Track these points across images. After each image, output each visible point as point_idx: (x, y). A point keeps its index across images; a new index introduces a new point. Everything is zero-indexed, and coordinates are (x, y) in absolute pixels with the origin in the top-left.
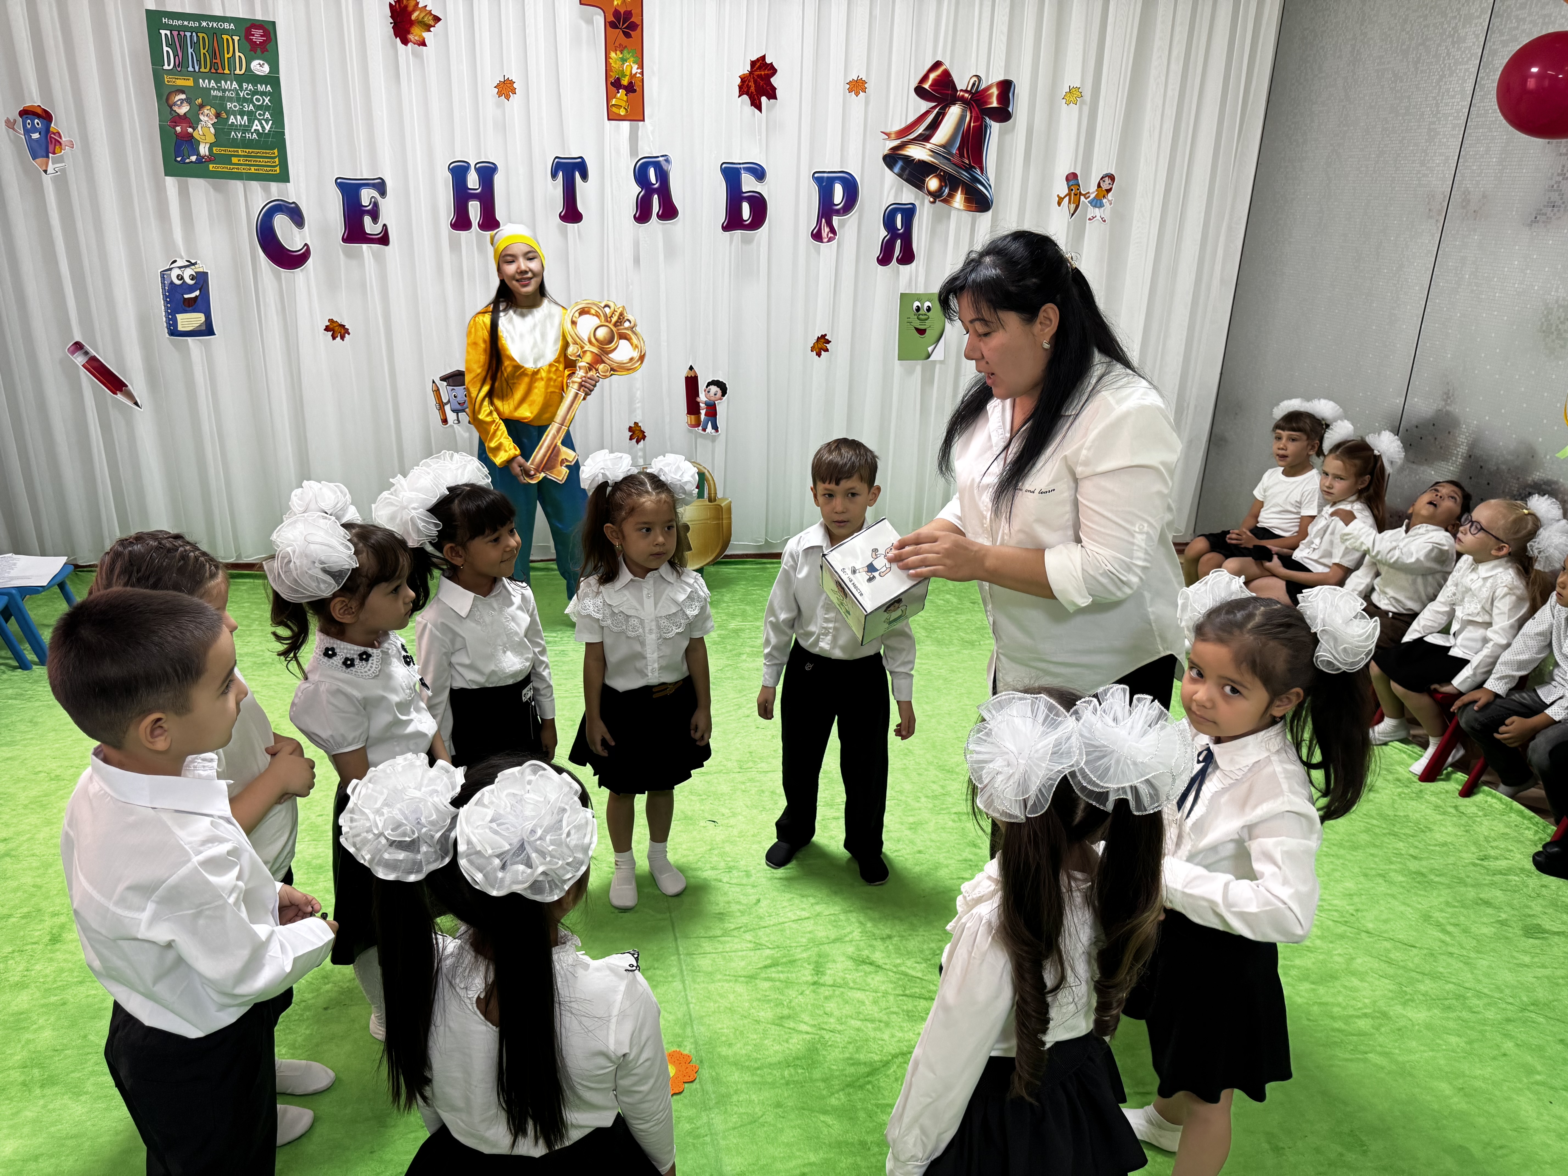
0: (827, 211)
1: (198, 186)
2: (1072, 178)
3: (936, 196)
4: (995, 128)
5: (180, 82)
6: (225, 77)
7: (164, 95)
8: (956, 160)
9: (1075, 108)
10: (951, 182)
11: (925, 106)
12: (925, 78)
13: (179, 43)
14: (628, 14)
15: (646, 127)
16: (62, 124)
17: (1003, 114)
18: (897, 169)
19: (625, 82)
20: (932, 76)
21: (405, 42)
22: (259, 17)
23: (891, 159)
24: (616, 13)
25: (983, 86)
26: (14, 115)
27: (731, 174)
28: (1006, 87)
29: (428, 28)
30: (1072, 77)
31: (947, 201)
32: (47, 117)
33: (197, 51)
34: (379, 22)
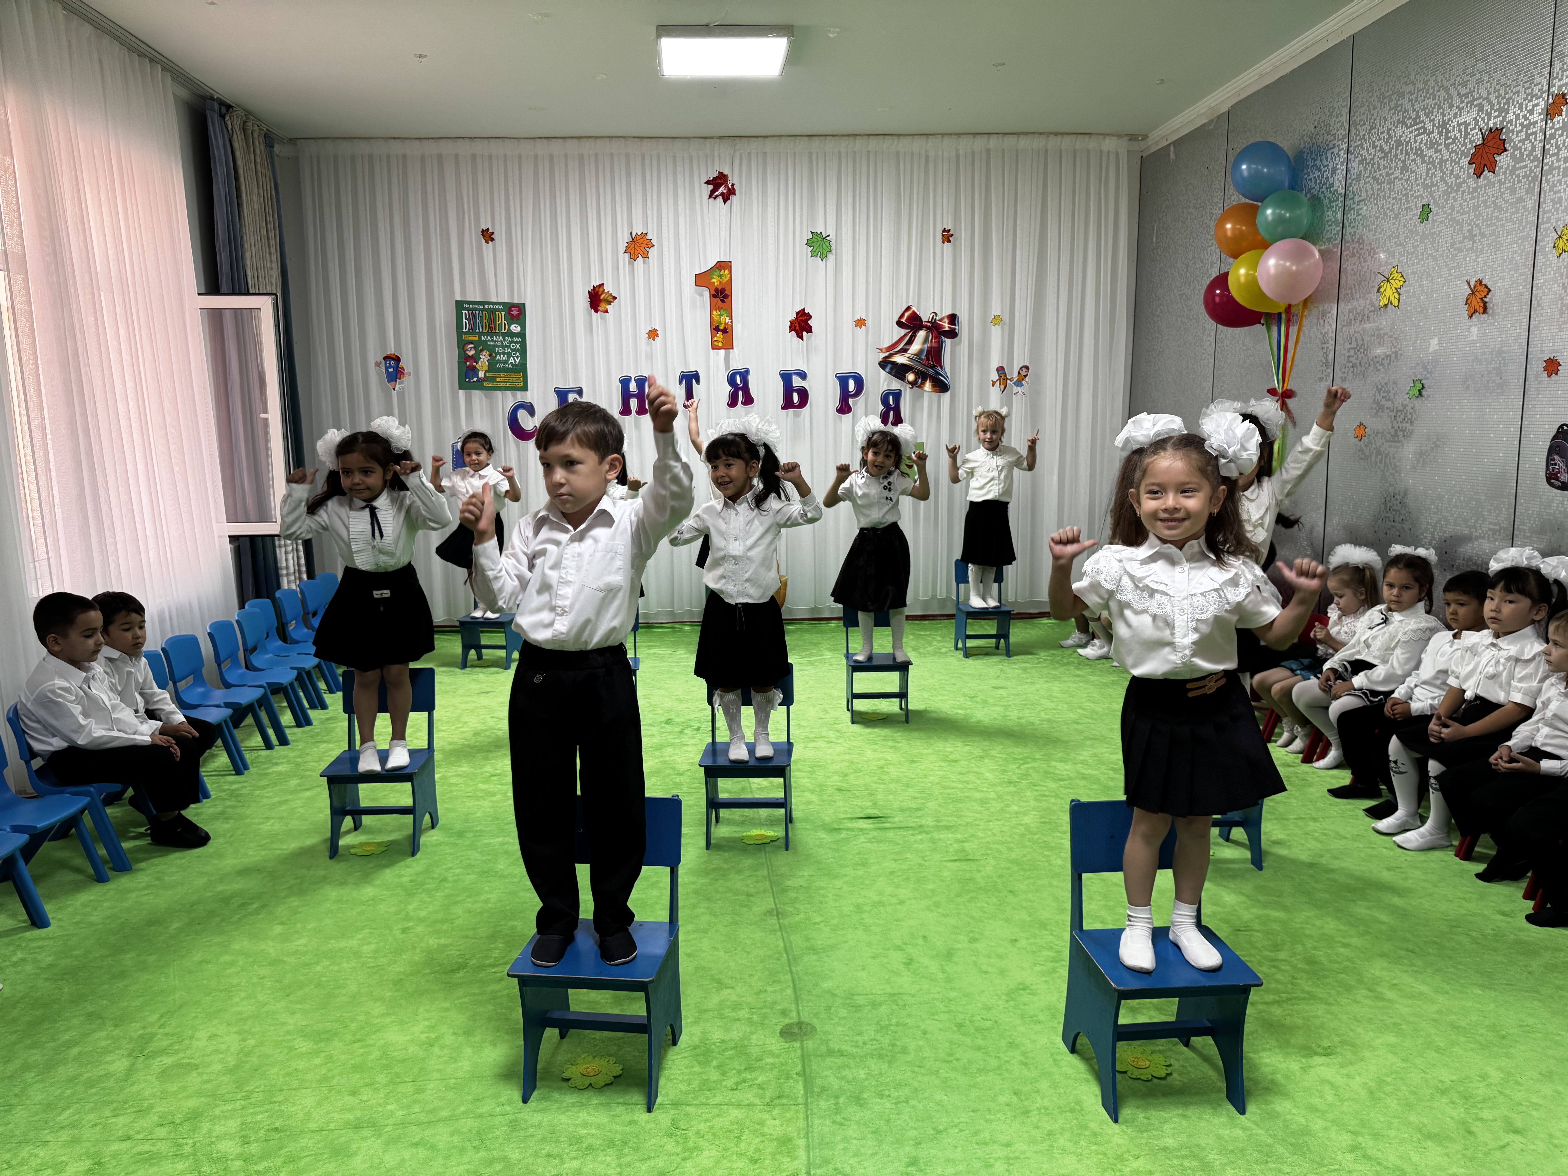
0: (845, 396)
1: (477, 394)
3: (913, 384)
4: (948, 342)
5: (471, 338)
6: (497, 335)
7: (462, 345)
8: (925, 362)
9: (999, 327)
10: (922, 376)
12: (902, 316)
13: (472, 318)
14: (723, 290)
15: (735, 353)
16: (406, 363)
17: (952, 334)
18: (888, 369)
19: (722, 327)
20: (907, 314)
21: (596, 311)
22: (516, 301)
23: (883, 364)
24: (717, 290)
25: (939, 318)
26: (380, 358)
27: (786, 377)
28: (953, 318)
29: (609, 303)
30: (996, 309)
31: (921, 386)
32: (397, 359)
33: (482, 321)
34: (582, 301)
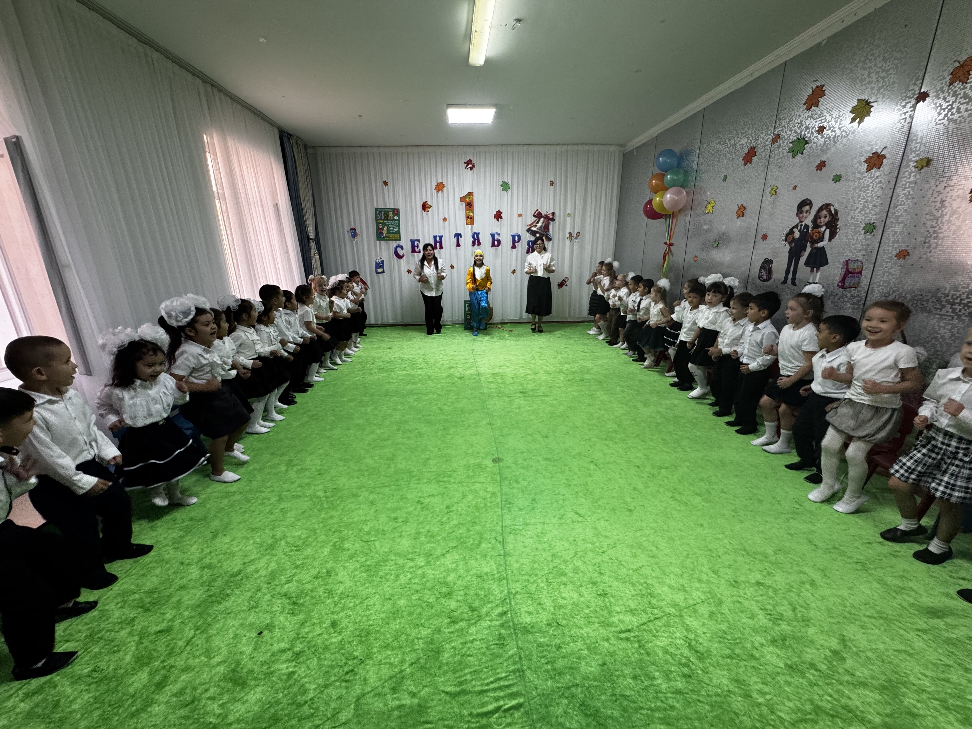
0: (514, 242)
1: (383, 242)
2: (570, 233)
4: (551, 223)
5: (381, 222)
6: (390, 220)
7: (377, 224)
8: (543, 230)
9: (570, 217)
11: (535, 219)
13: (381, 214)
14: (470, 203)
15: (474, 226)
16: (358, 231)
17: (553, 220)
19: (470, 217)
21: (425, 211)
22: (396, 208)
23: (528, 231)
24: (468, 203)
25: (548, 214)
26: (349, 229)
27: (493, 235)
28: (553, 214)
29: (429, 208)
30: (569, 211)
32: (355, 230)
33: (384, 215)
34: (420, 207)
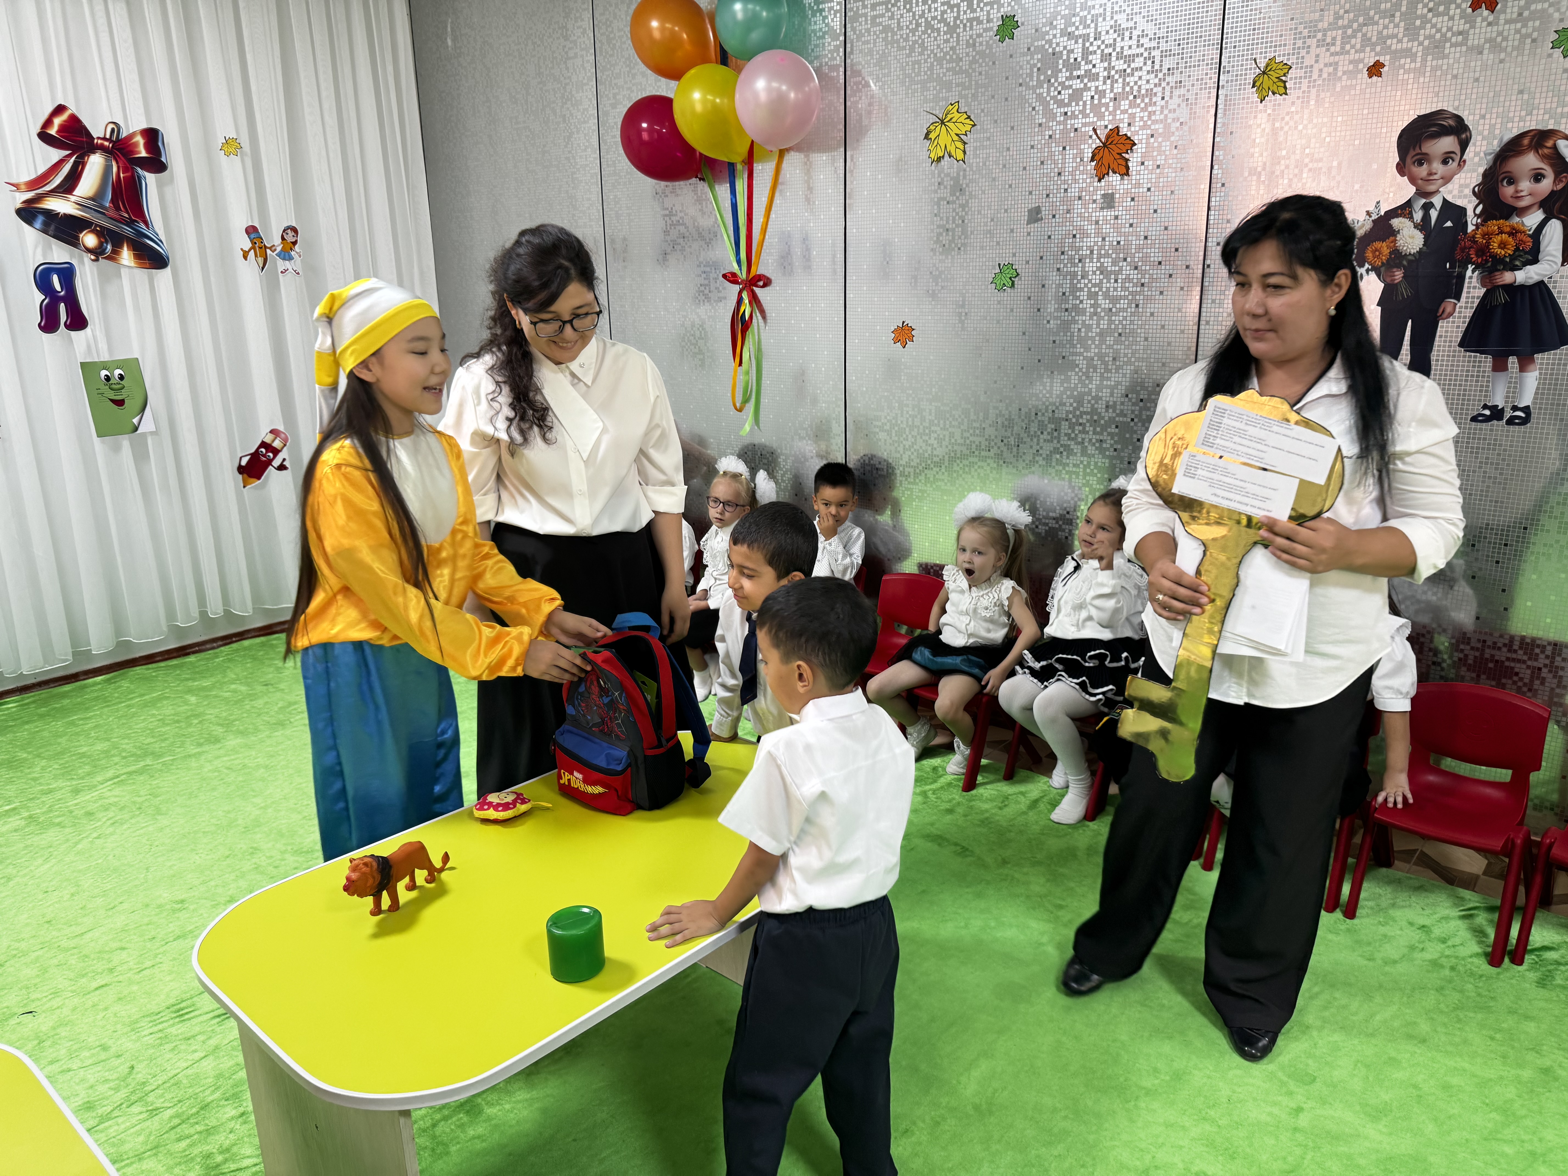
2: (251, 231)
3: (97, 253)
9: (237, 159)
10: (111, 239)
11: (56, 154)
12: (48, 123)
17: (156, 164)
18: (38, 224)
20: (58, 121)
23: (27, 213)
25: (124, 134)
28: (152, 136)
30: (224, 127)
31: (112, 258)
